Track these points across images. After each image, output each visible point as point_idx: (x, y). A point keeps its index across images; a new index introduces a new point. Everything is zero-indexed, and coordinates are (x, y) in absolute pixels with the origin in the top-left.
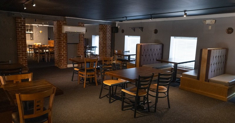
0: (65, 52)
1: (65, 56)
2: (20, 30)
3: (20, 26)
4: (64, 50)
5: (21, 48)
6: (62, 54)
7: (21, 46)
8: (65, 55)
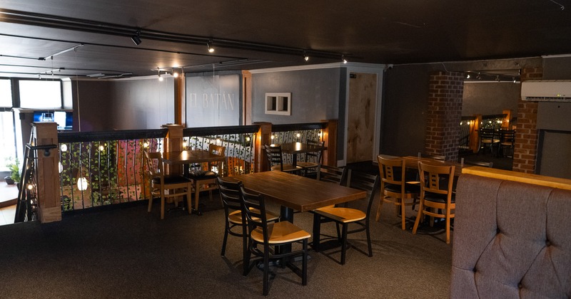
0: (528, 153)
1: (527, 162)
2: (434, 96)
3: (434, 88)
4: (528, 147)
5: (432, 131)
6: (520, 157)
7: (432, 128)
8: (527, 160)
